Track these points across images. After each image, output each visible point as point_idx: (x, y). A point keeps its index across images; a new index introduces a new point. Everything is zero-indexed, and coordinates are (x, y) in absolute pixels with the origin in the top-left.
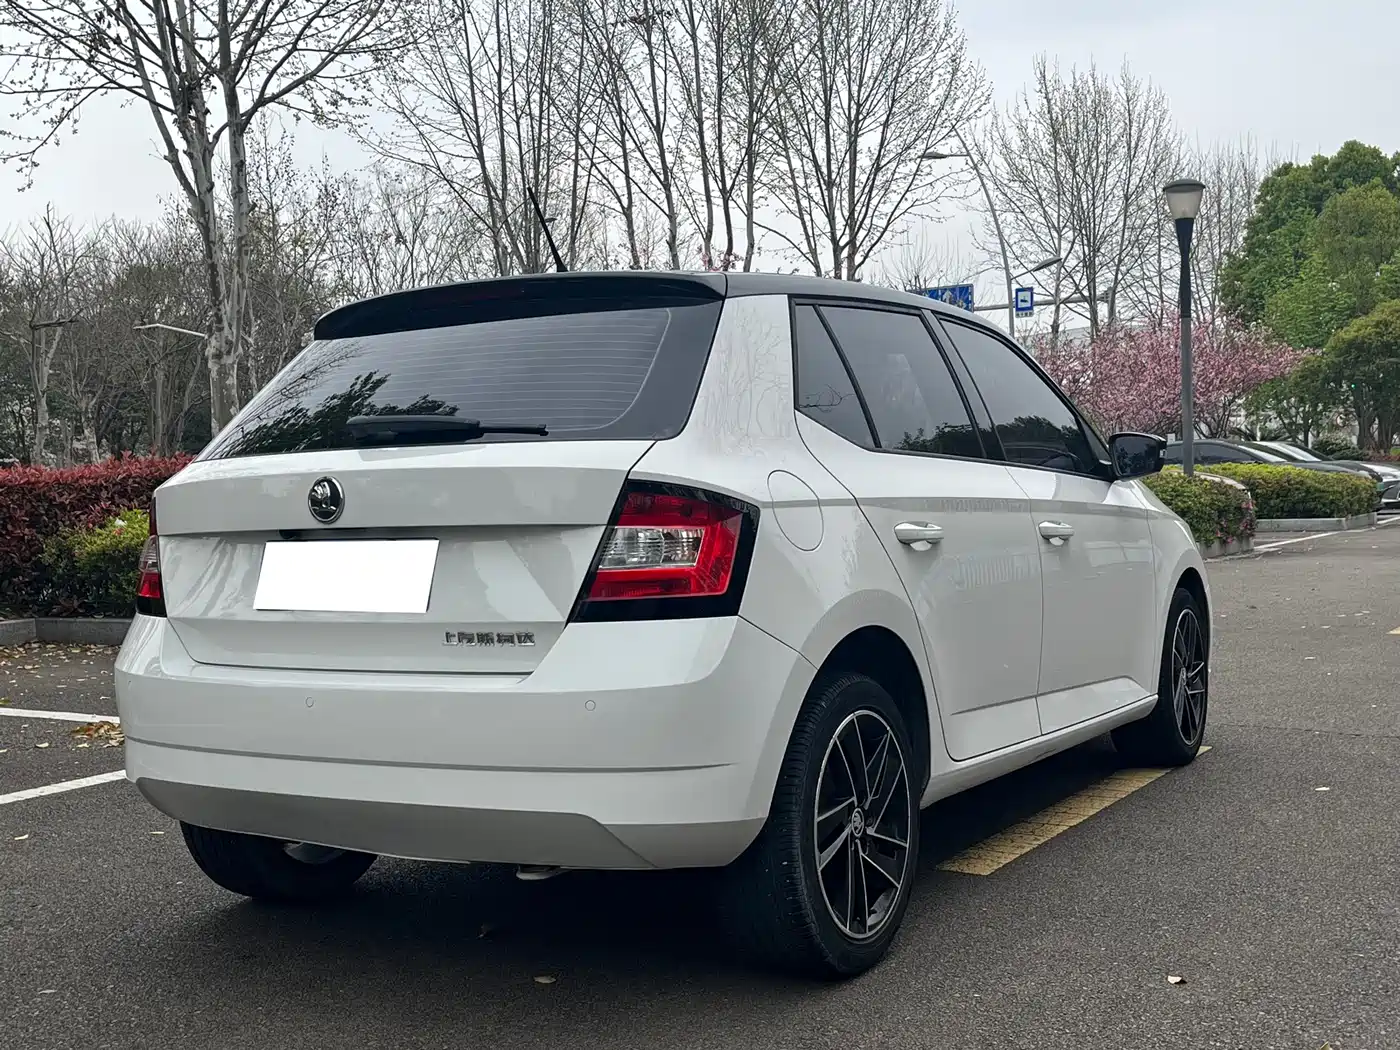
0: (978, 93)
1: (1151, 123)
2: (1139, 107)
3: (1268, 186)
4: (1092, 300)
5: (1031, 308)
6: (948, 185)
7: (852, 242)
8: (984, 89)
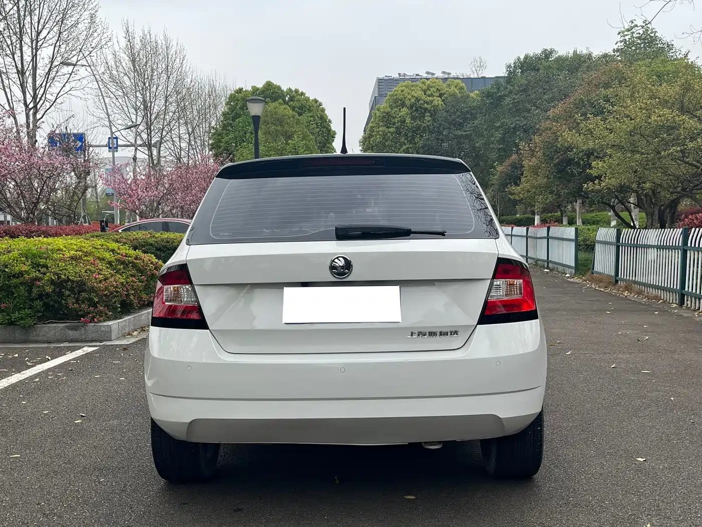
0: (105, 35)
1: (178, 60)
2: (172, 51)
3: (232, 98)
4: (149, 146)
5: (117, 148)
6: (89, 82)
7: (35, 106)
8: (108, 34)
